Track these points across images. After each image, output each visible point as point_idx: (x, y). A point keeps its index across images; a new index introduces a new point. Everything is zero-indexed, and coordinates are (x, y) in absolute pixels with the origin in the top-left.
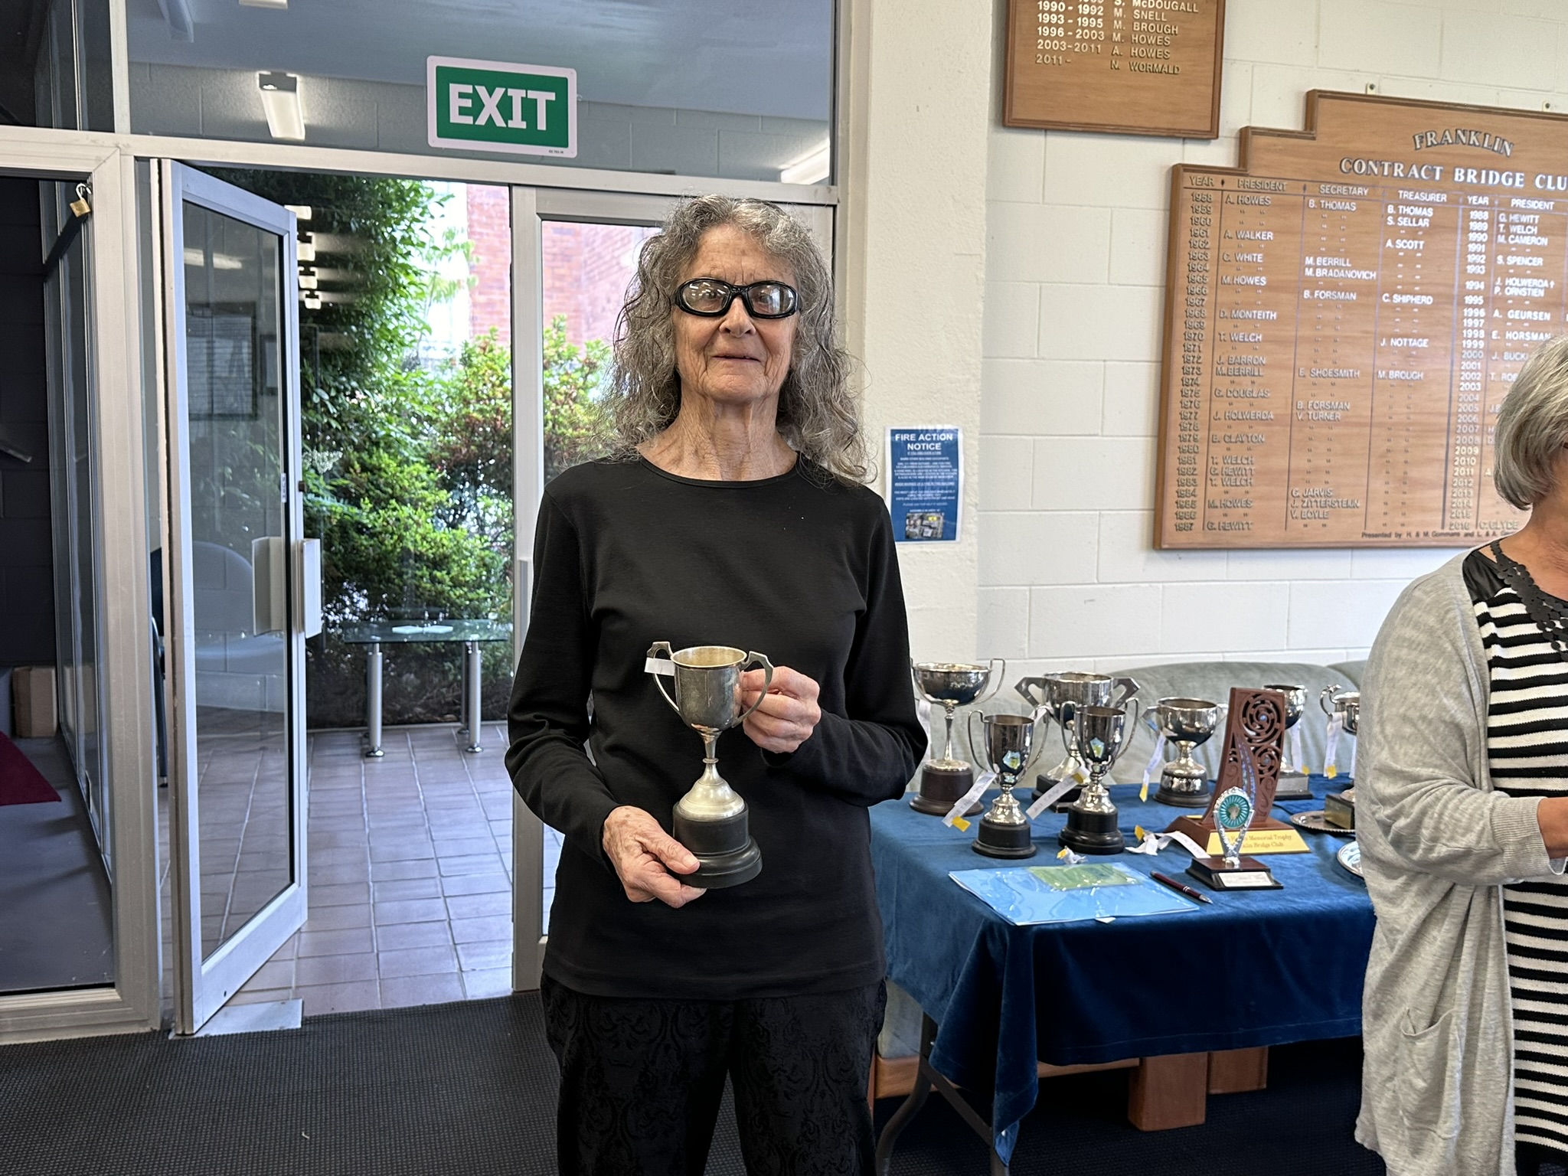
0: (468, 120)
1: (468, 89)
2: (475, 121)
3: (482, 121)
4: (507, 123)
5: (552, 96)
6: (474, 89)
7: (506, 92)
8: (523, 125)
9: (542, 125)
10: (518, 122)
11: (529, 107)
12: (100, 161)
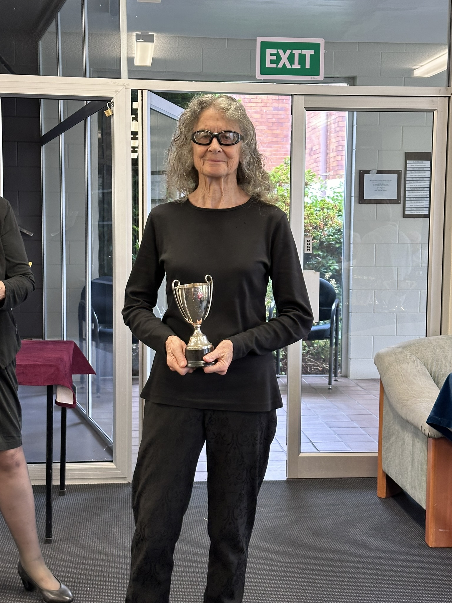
0: (274, 66)
1: (275, 51)
2: (277, 66)
3: (280, 66)
4: (292, 66)
5: (313, 52)
6: (277, 51)
7: (292, 51)
8: (299, 67)
9: (308, 66)
10: (296, 65)
11: (302, 58)
12: (117, 92)
